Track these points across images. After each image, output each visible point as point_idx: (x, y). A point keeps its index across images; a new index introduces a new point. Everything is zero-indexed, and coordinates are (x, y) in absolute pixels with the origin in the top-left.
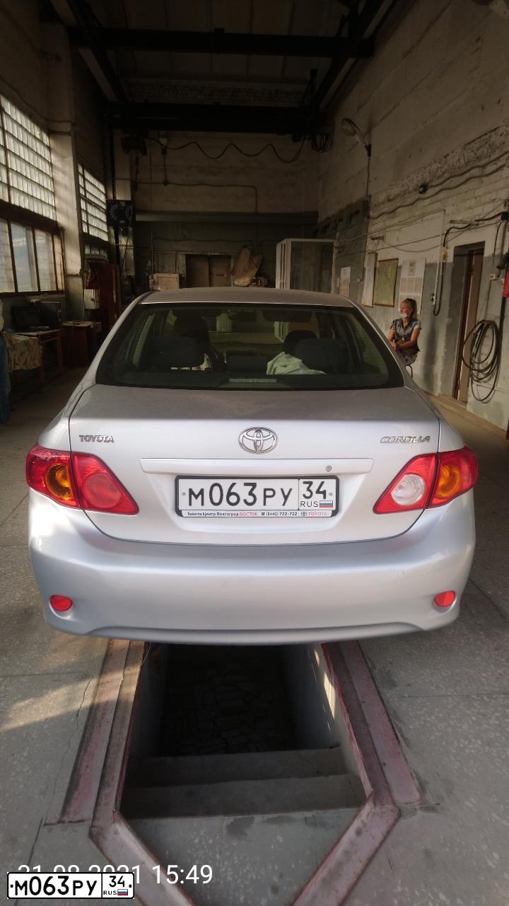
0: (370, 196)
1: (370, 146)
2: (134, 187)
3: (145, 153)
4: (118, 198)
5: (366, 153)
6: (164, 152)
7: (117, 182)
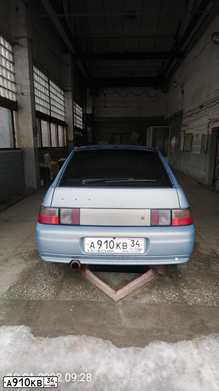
0: (183, 110)
1: (183, 91)
2: (93, 109)
3: (98, 96)
4: (87, 113)
5: (181, 93)
6: (105, 95)
7: (87, 107)
